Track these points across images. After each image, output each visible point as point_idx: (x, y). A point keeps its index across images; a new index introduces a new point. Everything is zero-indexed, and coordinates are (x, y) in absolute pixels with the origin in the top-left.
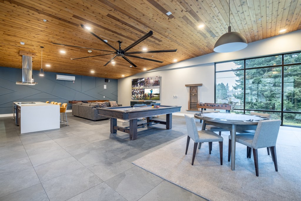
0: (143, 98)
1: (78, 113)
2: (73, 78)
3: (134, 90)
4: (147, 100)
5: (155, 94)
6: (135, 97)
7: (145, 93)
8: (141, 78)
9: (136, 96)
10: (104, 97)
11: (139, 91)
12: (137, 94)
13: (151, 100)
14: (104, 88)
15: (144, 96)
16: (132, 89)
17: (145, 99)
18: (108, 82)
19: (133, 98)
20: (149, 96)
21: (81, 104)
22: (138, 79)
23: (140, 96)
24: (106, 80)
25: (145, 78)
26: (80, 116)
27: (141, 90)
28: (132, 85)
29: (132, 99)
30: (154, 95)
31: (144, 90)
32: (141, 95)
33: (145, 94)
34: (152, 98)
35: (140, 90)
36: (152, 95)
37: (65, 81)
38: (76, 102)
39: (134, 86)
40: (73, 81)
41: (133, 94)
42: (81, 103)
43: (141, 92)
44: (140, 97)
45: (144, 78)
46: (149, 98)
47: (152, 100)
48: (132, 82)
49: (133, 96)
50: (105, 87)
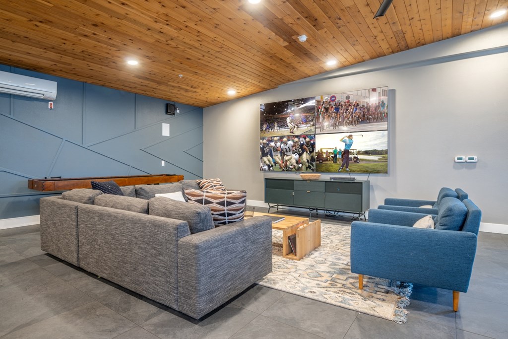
0: (309, 167)
1: (73, 248)
2: (47, 89)
3: (272, 141)
4: (328, 171)
5: (366, 153)
6: (276, 163)
7: (317, 149)
8: (302, 100)
9: (278, 158)
10: (163, 163)
11: (290, 143)
12: (283, 153)
13: (346, 172)
14: (164, 134)
15: (312, 159)
16: (263, 139)
17: (317, 170)
18: (174, 114)
19: (266, 168)
20: (335, 158)
21: (92, 201)
22: (287, 102)
23: (294, 161)
24: (170, 108)
25: (318, 98)
26: (83, 265)
27: (302, 140)
28: (262, 125)
29: (262, 170)
30: (360, 157)
31: (313, 137)
32: (300, 155)
33: (320, 154)
34: (352, 166)
35: (296, 139)
36: (351, 156)
37: (9, 95)
38: (60, 183)
39: (271, 127)
40: (46, 101)
41: (264, 154)
42: (89, 192)
43: (302, 145)
44: (297, 162)
45: (313, 98)
46: (336, 166)
47: (352, 172)
48: (262, 113)
49: (265, 159)
50: (166, 130)
